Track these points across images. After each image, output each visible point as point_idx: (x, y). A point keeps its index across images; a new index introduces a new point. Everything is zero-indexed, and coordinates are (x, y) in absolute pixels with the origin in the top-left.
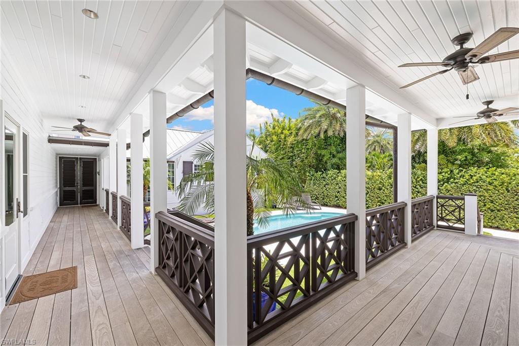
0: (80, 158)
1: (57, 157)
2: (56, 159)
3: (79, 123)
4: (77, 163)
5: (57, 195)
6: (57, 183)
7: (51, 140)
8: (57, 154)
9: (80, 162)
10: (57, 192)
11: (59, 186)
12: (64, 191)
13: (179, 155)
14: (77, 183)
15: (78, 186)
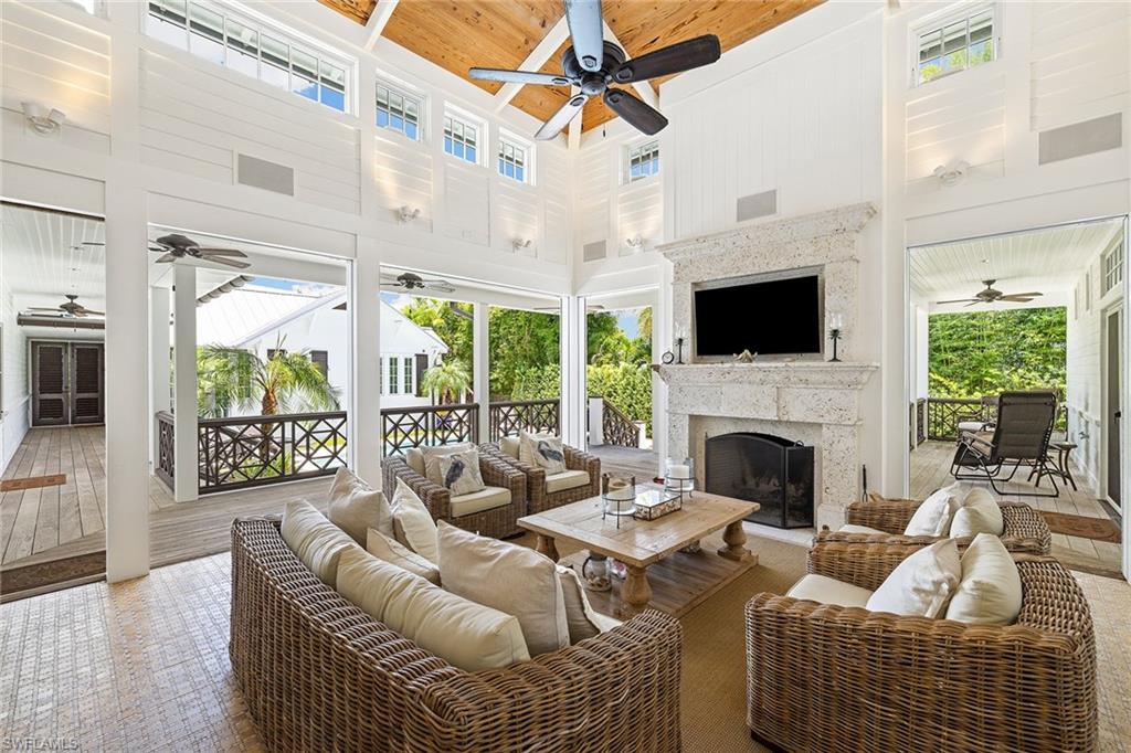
0: (73, 344)
1: (27, 342)
2: (27, 345)
3: (69, 301)
4: (66, 352)
5: (28, 407)
6: (27, 386)
7: (22, 321)
8: (28, 338)
9: (73, 351)
10: (28, 401)
11: (30, 392)
12: (41, 400)
13: (257, 340)
14: (67, 387)
15: (67, 392)
